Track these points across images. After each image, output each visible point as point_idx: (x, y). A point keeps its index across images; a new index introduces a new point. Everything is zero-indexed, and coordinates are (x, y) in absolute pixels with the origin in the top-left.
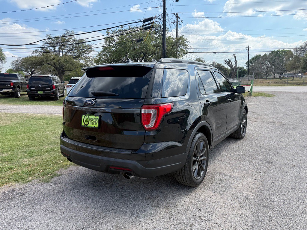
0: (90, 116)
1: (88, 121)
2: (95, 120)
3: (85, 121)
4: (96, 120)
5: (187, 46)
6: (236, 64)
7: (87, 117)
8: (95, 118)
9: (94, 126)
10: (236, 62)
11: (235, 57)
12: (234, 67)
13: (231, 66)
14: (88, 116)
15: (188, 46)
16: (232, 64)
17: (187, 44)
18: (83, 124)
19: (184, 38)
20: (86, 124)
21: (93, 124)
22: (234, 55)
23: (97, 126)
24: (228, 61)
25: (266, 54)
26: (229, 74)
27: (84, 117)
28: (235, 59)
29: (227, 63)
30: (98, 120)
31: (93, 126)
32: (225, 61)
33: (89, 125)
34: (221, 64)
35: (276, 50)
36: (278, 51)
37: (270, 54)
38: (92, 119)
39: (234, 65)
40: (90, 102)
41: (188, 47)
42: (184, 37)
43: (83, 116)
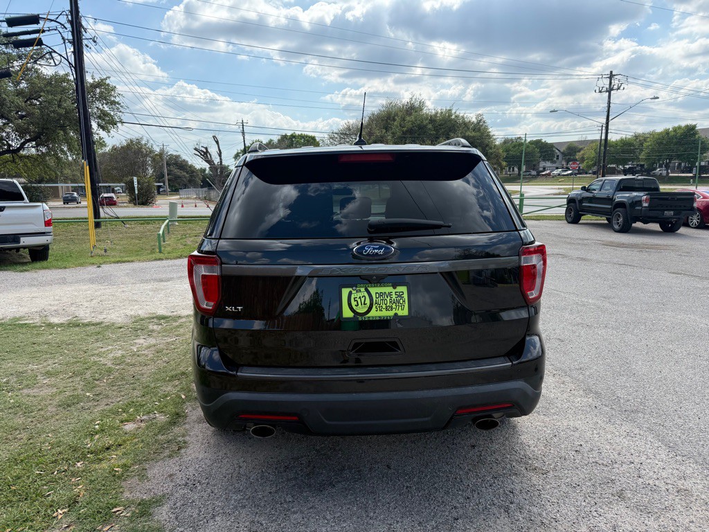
0: (370, 289)
1: (368, 301)
2: (394, 296)
3: (354, 303)
4: (400, 296)
5: (117, 106)
6: (221, 159)
7: (359, 291)
8: (394, 291)
9: (396, 314)
10: (220, 155)
11: (217, 142)
12: (216, 163)
13: (209, 162)
14: (363, 289)
15: (121, 106)
16: (211, 157)
17: (117, 99)
18: (347, 313)
19: (108, 85)
20: (361, 309)
21: (389, 309)
22: (214, 137)
23: (403, 312)
24: (201, 151)
25: (271, 141)
26: (199, 179)
27: (350, 294)
28: (217, 146)
29: (201, 154)
30: (405, 296)
31: (391, 313)
32: (196, 149)
33: (374, 313)
34: (179, 156)
35: (289, 133)
36: (293, 136)
37: (279, 140)
38: (381, 294)
39: (216, 161)
40: (378, 249)
41: (121, 109)
42: (108, 82)
43: (346, 291)
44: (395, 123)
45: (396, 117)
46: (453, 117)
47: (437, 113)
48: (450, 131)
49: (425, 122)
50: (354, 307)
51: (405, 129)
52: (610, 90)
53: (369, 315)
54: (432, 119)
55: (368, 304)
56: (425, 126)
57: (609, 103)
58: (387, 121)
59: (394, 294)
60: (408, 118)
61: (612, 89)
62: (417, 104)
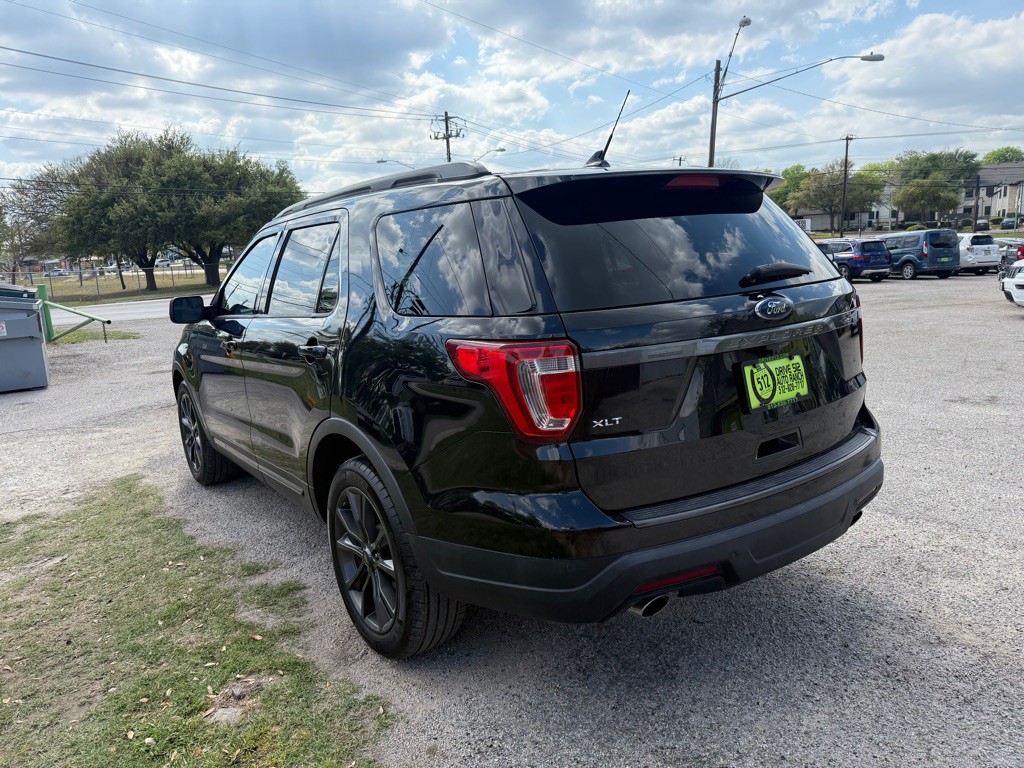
0: (769, 364)
1: (771, 382)
2: (792, 370)
3: (758, 387)
4: (797, 369)
7: (759, 369)
8: (790, 363)
9: (798, 395)
14: (762, 366)
18: (754, 403)
20: (766, 395)
21: (791, 388)
23: (804, 390)
27: (752, 373)
30: (802, 368)
31: (793, 395)
33: (779, 397)
38: (780, 370)
43: (747, 370)
44: (144, 169)
45: (144, 159)
46: (241, 163)
47: (213, 156)
48: (239, 184)
49: (199, 169)
50: (759, 392)
51: (165, 179)
52: (447, 137)
53: (775, 400)
54: (207, 165)
55: (772, 386)
56: (199, 176)
57: (448, 152)
58: (127, 165)
59: (791, 367)
60: (167, 162)
61: (450, 136)
62: (177, 141)
